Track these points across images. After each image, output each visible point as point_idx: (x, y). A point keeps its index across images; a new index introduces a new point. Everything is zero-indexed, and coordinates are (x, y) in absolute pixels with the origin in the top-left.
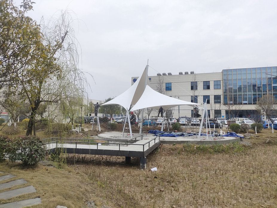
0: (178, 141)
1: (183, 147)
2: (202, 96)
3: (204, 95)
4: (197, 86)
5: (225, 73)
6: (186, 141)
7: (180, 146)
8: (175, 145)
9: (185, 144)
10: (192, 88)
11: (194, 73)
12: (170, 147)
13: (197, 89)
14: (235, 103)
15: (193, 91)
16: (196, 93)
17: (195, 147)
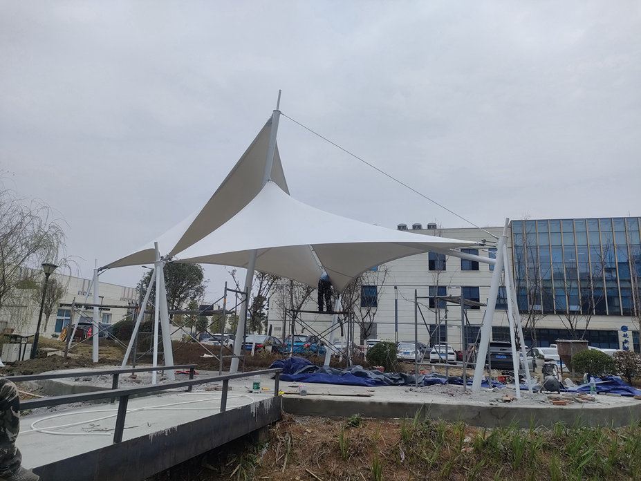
0: (373, 403)
1: (403, 437)
2: (457, 287)
3: (464, 285)
4: (445, 261)
5: (518, 229)
6: (418, 405)
7: (382, 433)
8: (355, 424)
9: (413, 423)
10: (432, 266)
11: (438, 227)
12: (329, 437)
13: (445, 270)
14: (548, 311)
15: (433, 274)
16: (444, 279)
17: (467, 440)
